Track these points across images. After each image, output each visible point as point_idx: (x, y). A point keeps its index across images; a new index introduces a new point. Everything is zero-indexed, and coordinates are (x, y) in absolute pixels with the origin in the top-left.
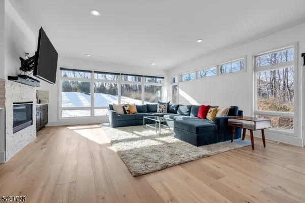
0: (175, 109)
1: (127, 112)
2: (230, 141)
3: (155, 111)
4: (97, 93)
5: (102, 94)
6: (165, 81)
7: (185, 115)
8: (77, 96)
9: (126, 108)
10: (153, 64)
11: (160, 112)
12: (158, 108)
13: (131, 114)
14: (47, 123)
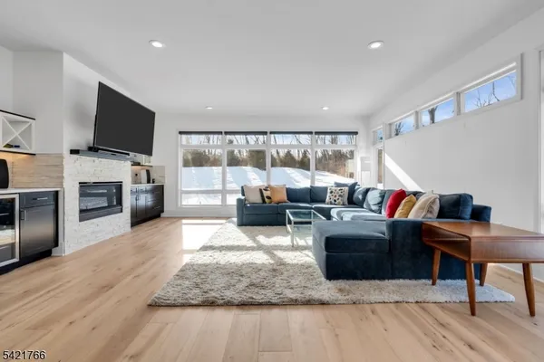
0: (360, 197)
1: (266, 200)
2: (430, 282)
3: (323, 201)
4: (281, 166)
5: (286, 168)
6: (361, 140)
7: (373, 211)
8: (246, 172)
9: (266, 194)
10: (325, 108)
11: (331, 204)
12: (329, 194)
13: (272, 204)
14: (163, 211)
